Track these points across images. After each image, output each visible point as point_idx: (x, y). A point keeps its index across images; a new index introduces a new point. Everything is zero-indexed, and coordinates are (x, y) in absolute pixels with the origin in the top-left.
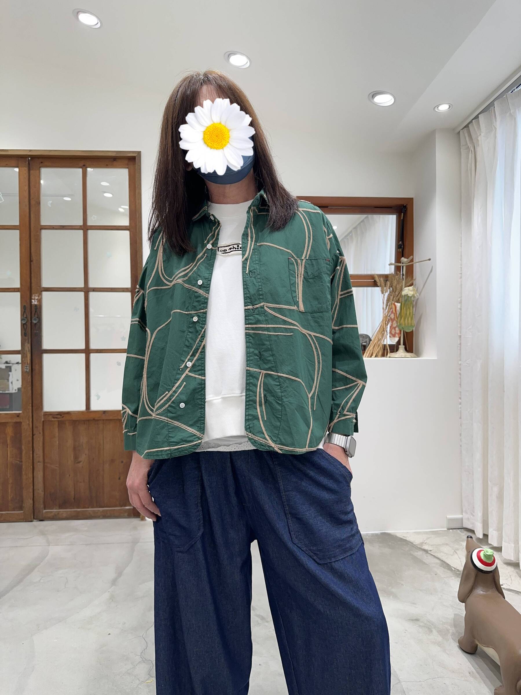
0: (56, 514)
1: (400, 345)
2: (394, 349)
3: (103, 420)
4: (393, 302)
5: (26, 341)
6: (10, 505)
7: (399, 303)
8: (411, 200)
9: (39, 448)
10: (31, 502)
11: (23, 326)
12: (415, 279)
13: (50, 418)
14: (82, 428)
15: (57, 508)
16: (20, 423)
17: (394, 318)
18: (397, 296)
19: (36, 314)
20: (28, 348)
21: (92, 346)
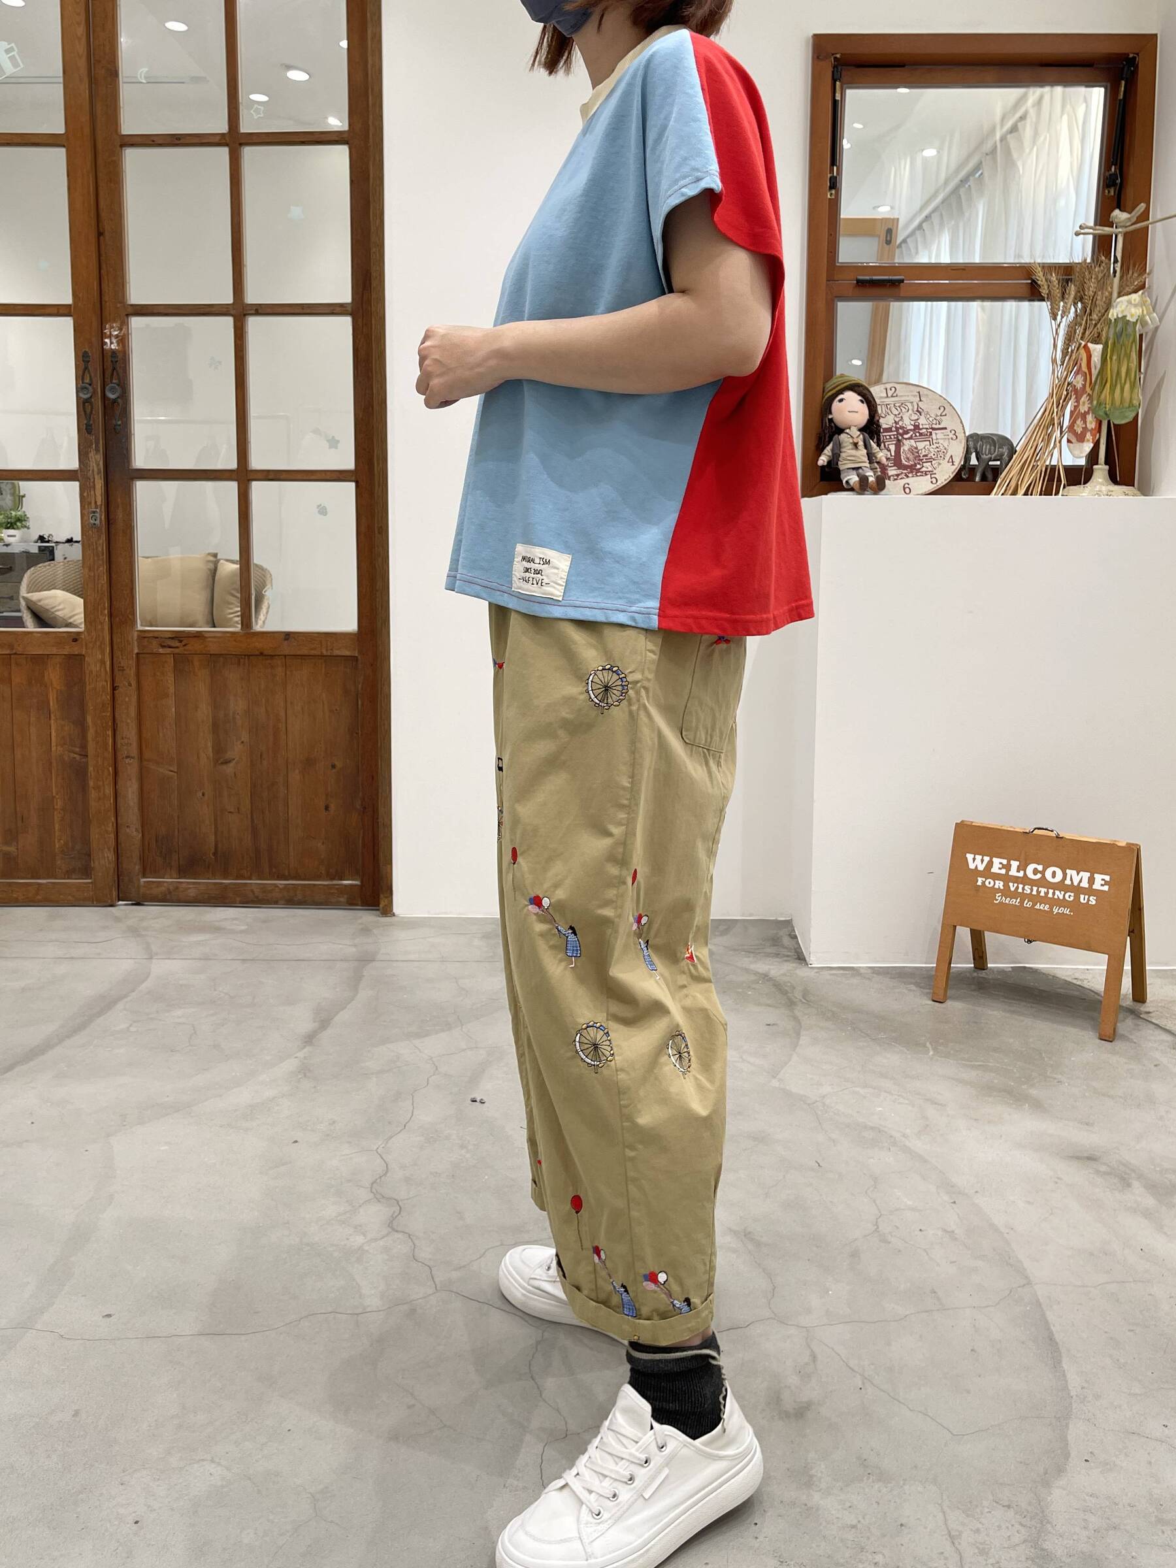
0: (171, 888)
1: (1097, 463)
2: (1078, 476)
3: (285, 656)
4: (1083, 343)
5: (90, 446)
6: (59, 862)
7: (1101, 343)
8: (1154, 37)
9: (129, 721)
10: (111, 856)
11: (84, 407)
12: (1148, 274)
13: (155, 647)
14: (232, 675)
15: (175, 876)
16: (81, 657)
17: (1084, 386)
18: (1096, 325)
19: (115, 373)
20: (98, 465)
21: (257, 462)
